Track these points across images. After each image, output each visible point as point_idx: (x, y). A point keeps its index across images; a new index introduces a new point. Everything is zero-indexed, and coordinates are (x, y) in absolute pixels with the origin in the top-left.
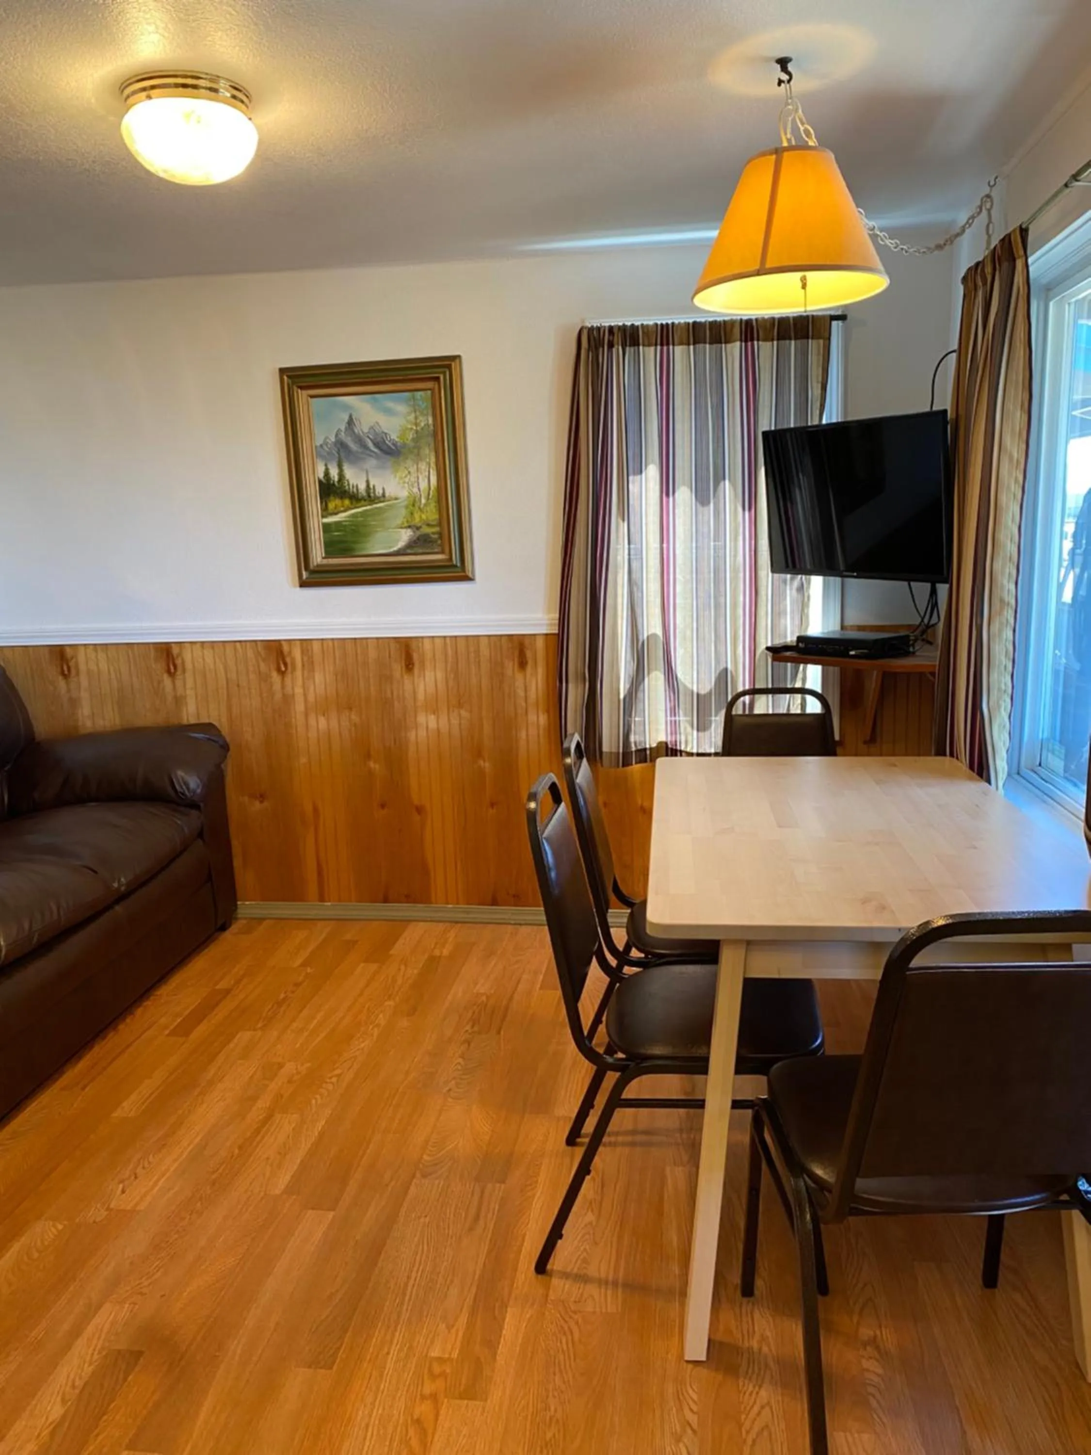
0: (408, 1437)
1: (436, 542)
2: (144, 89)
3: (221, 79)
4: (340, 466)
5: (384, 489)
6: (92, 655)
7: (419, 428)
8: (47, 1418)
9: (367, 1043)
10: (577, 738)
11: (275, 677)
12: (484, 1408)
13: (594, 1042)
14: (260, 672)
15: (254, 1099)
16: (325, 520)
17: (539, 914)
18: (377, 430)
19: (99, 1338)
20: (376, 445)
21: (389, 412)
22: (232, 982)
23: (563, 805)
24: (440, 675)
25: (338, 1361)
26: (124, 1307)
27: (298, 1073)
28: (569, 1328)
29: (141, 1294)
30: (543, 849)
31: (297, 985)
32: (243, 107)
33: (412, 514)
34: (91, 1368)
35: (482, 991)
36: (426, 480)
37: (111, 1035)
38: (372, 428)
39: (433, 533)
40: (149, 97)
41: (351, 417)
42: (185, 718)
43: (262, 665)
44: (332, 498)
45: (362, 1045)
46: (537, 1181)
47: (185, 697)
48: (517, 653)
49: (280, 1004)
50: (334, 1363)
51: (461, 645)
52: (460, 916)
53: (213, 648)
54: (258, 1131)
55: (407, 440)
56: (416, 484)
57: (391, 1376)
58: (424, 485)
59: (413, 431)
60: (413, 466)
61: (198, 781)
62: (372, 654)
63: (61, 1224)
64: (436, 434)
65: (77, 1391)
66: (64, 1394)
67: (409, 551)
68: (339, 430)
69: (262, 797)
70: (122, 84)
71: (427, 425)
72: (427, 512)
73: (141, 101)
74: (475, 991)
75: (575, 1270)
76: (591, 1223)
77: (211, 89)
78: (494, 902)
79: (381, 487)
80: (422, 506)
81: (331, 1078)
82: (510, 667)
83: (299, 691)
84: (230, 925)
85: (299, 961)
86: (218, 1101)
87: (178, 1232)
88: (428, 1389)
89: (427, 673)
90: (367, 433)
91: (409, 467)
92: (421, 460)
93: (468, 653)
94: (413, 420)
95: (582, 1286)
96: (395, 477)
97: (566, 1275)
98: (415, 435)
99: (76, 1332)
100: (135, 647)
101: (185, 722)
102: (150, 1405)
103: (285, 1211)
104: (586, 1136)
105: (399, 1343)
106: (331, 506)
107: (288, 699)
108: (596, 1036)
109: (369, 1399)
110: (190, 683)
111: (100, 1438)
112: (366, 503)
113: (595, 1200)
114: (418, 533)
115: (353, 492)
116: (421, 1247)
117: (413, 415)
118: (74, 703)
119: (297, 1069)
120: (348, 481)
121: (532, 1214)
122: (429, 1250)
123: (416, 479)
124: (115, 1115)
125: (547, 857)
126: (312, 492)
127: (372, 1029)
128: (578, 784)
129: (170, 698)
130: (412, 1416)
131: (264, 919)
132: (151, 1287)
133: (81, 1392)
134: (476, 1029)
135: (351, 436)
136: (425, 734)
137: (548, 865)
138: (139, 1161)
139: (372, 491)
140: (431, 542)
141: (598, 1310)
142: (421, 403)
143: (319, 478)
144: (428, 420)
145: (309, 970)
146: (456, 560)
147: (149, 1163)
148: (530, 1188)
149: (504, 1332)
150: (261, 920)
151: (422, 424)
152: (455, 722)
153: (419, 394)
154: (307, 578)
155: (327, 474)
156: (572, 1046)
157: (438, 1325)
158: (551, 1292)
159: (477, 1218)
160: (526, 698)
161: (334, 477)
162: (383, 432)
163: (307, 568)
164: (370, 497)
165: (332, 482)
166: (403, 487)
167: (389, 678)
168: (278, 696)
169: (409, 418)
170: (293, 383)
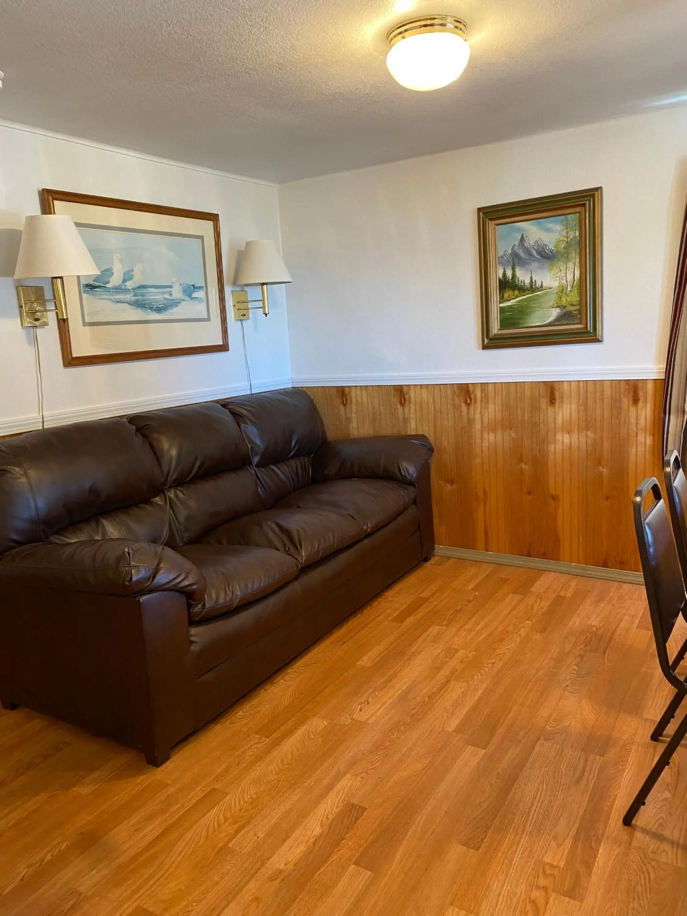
0: (526, 911)
1: (576, 316)
2: (401, 33)
3: (448, 17)
4: (513, 269)
5: (542, 282)
6: (359, 392)
7: (569, 240)
8: (312, 832)
9: (512, 645)
10: (675, 453)
11: (464, 407)
12: (580, 907)
13: (676, 671)
14: (454, 404)
15: (439, 669)
16: (502, 305)
17: (640, 577)
18: (540, 244)
19: (343, 793)
20: (539, 253)
21: (548, 230)
22: (430, 594)
23: (662, 501)
24: (574, 407)
25: (482, 847)
26: (357, 779)
27: (467, 657)
28: (647, 870)
29: (367, 773)
30: (644, 532)
31: (469, 601)
32: (461, 32)
33: (560, 298)
34: (337, 810)
35: (593, 624)
36: (572, 274)
37: (359, 615)
38: (536, 242)
39: (575, 310)
40: (404, 38)
41: (522, 236)
42: (409, 430)
43: (456, 399)
44: (507, 290)
45: (509, 646)
46: (627, 760)
47: (410, 418)
48: (631, 394)
49: (458, 611)
50: (480, 847)
51: (591, 387)
52: (580, 572)
53: (427, 388)
54: (440, 689)
55: (560, 248)
56: (565, 278)
57: (517, 867)
58: (570, 277)
59: (564, 242)
60: (563, 266)
61: (415, 470)
62: (528, 392)
63: (326, 721)
64: (581, 243)
65: (329, 821)
66: (322, 821)
67: (557, 323)
68: (514, 245)
69: (452, 482)
70: (388, 33)
71: (575, 237)
72: (571, 296)
73: (398, 41)
74: (588, 623)
75: (653, 830)
76: (666, 799)
77: (442, 25)
78: (605, 565)
79: (540, 281)
80: (568, 292)
81: (487, 664)
82: (626, 402)
83: (478, 416)
84: (430, 559)
85: (471, 587)
86: (417, 666)
87: (390, 741)
88: (542, 882)
89: (565, 406)
90: (533, 246)
91: (561, 266)
92: (569, 261)
93: (595, 392)
94: (565, 234)
95: (658, 842)
96: (550, 273)
97: (644, 831)
98: (566, 245)
99: (330, 787)
100: (383, 387)
101: (409, 433)
102: (369, 841)
103: (454, 743)
104: (667, 736)
105: (524, 846)
106: (506, 295)
107: (471, 422)
108: (678, 668)
109: (502, 877)
110: (412, 410)
111: (340, 852)
112: (529, 292)
113: (672, 783)
114: (564, 311)
115: (521, 285)
116: (541, 786)
117: (566, 231)
118: (348, 420)
119: (466, 655)
120: (518, 278)
121: (622, 782)
122: (546, 790)
123: (565, 274)
124: (359, 663)
125: (648, 537)
126: (494, 285)
127: (516, 637)
128: (675, 487)
129: (401, 418)
130: (530, 898)
131: (452, 558)
132: (373, 770)
133: (332, 822)
134: (588, 648)
135: (522, 249)
136: (561, 447)
137: (648, 543)
138: (371, 693)
139: (534, 284)
140: (573, 316)
141: (670, 862)
142: (571, 222)
143: (499, 278)
144: (575, 233)
145: (477, 593)
146: (590, 328)
147: (376, 696)
148: (622, 764)
149: (598, 859)
150: (449, 558)
151: (572, 237)
152: (583, 440)
153: (569, 217)
154: (487, 344)
155: (504, 274)
156: (659, 671)
157: (550, 842)
158: (634, 840)
159: (581, 776)
160: (637, 424)
161: (509, 276)
162: (544, 244)
163: (487, 337)
164: (532, 288)
165: (507, 280)
166: (556, 280)
167: (539, 409)
168: (465, 419)
169: (562, 233)
170: (486, 217)
